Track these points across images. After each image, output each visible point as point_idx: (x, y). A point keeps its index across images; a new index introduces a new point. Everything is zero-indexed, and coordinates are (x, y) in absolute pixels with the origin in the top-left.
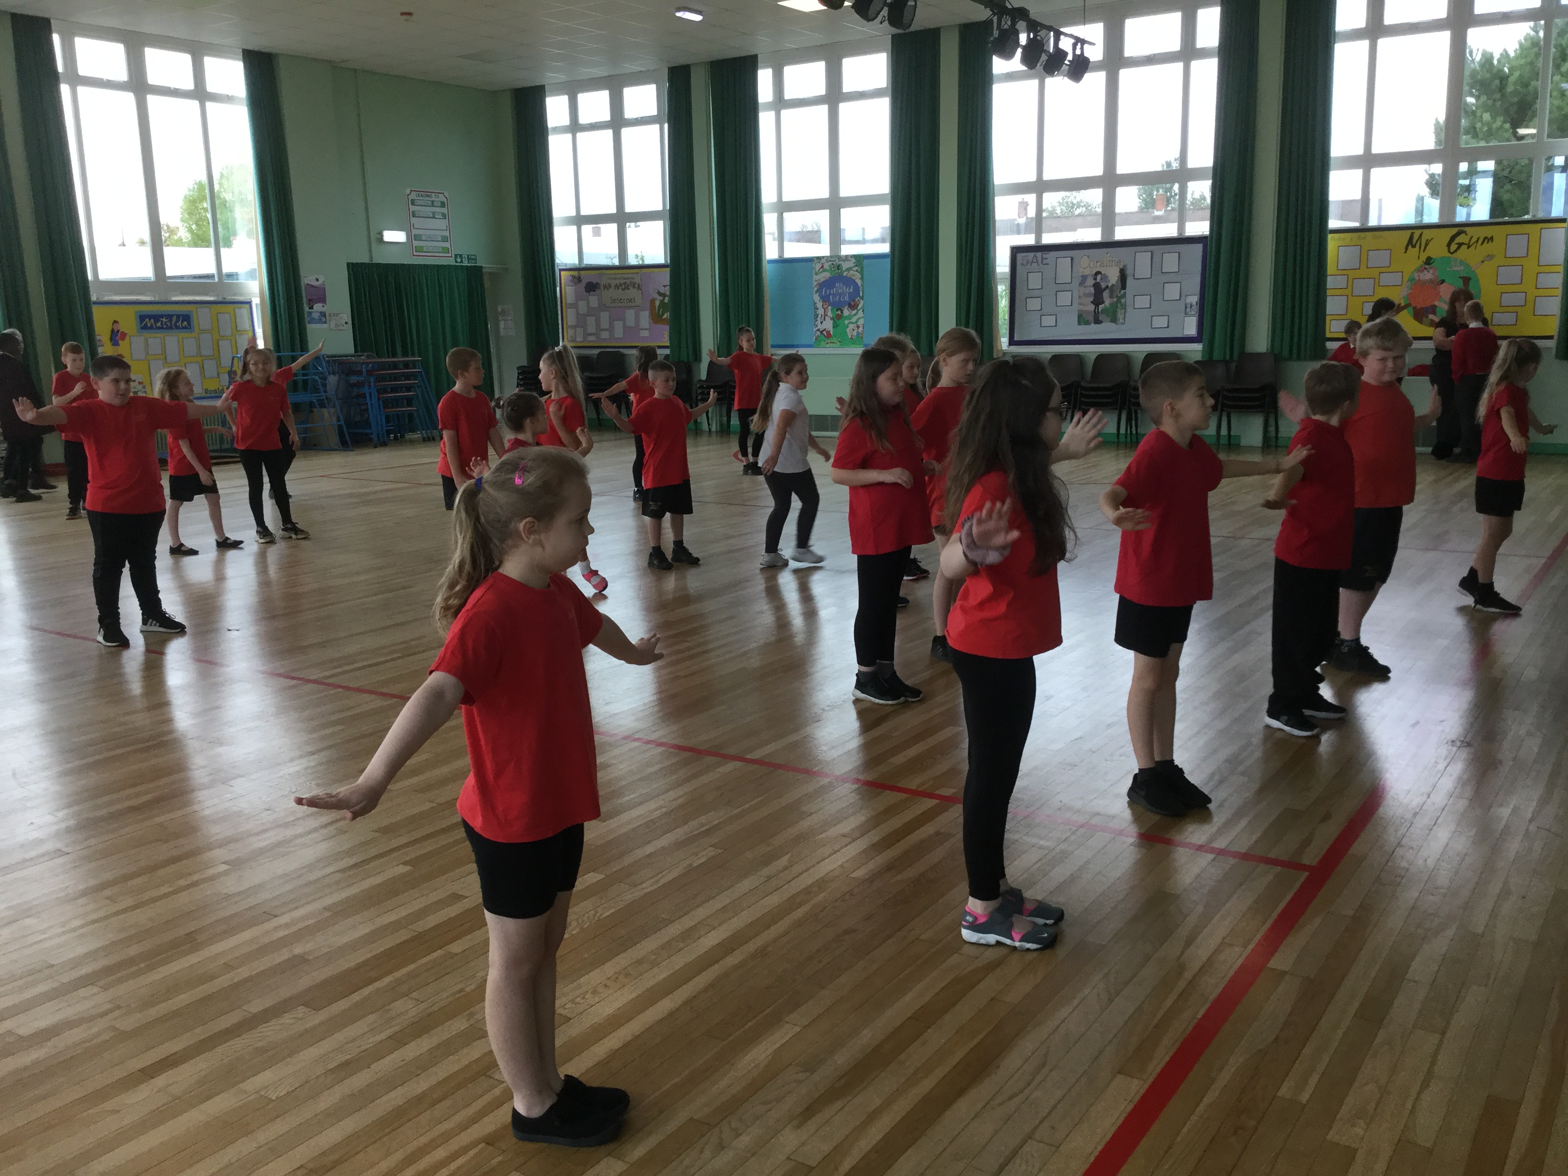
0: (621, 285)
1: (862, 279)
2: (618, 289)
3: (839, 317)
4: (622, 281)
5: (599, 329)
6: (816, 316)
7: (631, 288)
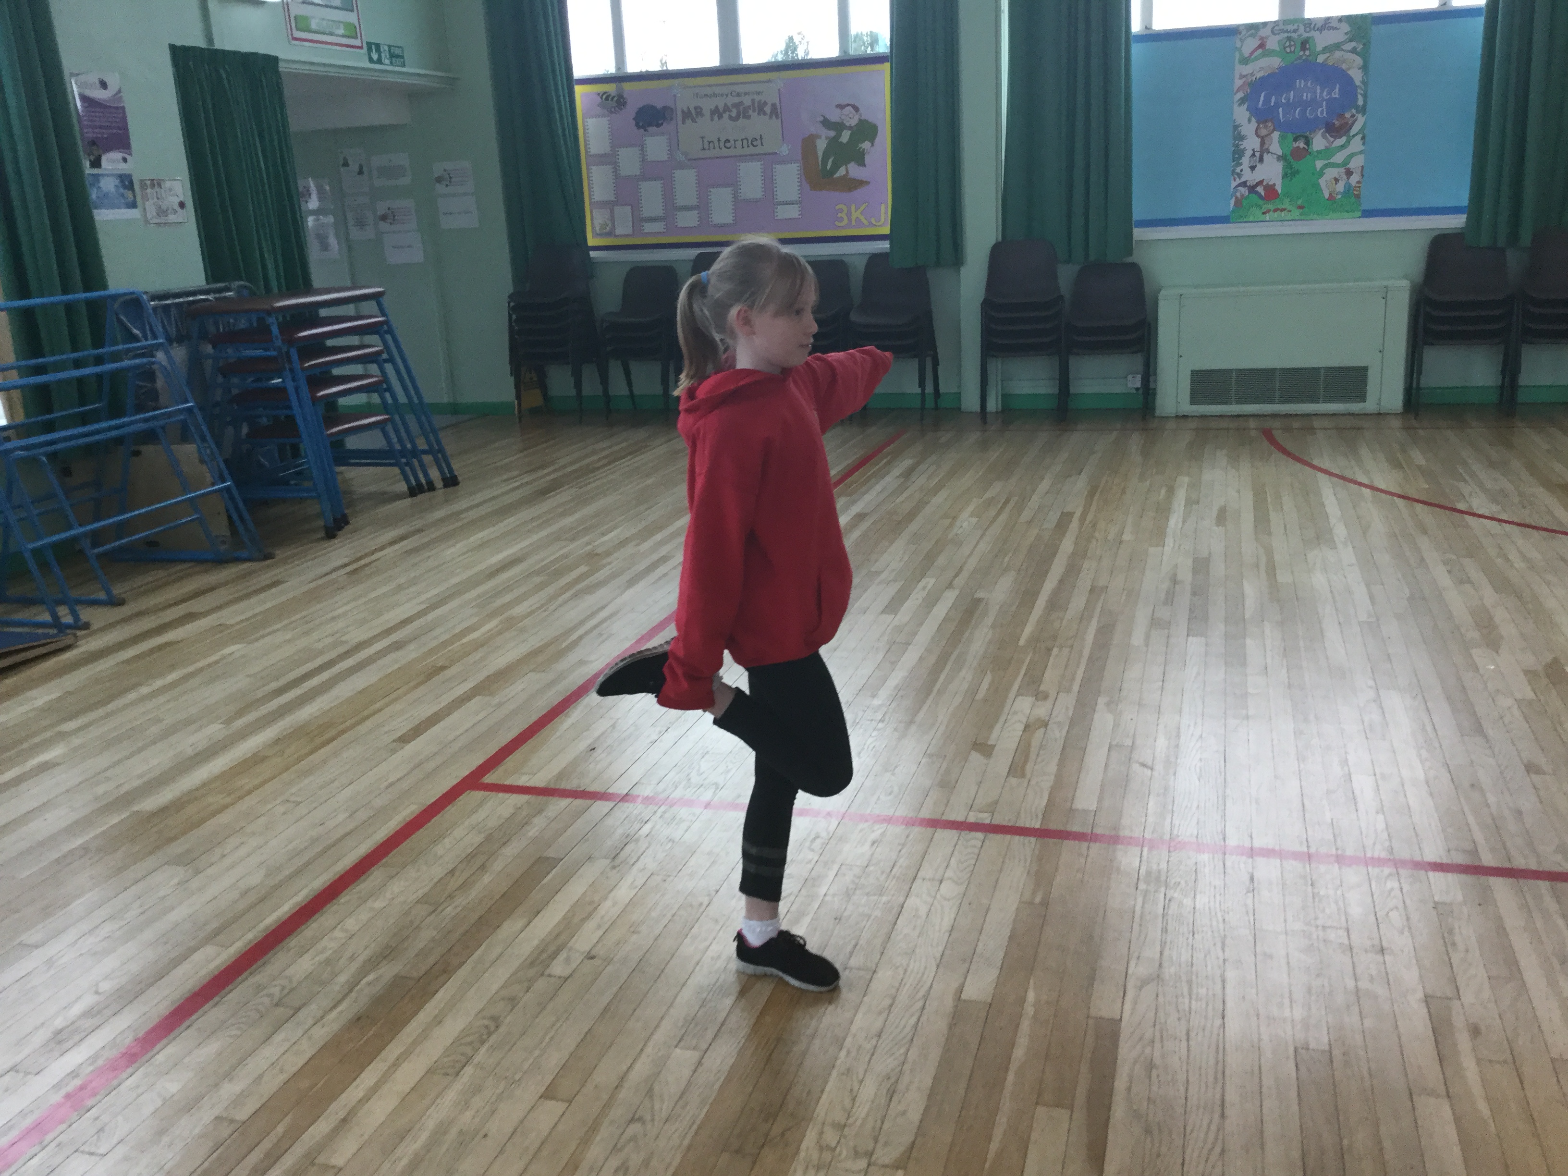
0: (727, 109)
1: (1365, 68)
2: (720, 117)
3: (1299, 154)
4: (731, 100)
5: (671, 207)
6: (1238, 154)
7: (754, 115)
